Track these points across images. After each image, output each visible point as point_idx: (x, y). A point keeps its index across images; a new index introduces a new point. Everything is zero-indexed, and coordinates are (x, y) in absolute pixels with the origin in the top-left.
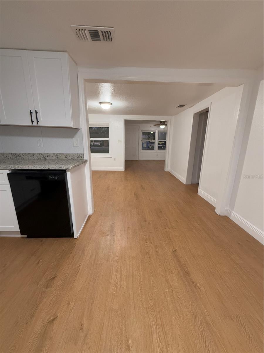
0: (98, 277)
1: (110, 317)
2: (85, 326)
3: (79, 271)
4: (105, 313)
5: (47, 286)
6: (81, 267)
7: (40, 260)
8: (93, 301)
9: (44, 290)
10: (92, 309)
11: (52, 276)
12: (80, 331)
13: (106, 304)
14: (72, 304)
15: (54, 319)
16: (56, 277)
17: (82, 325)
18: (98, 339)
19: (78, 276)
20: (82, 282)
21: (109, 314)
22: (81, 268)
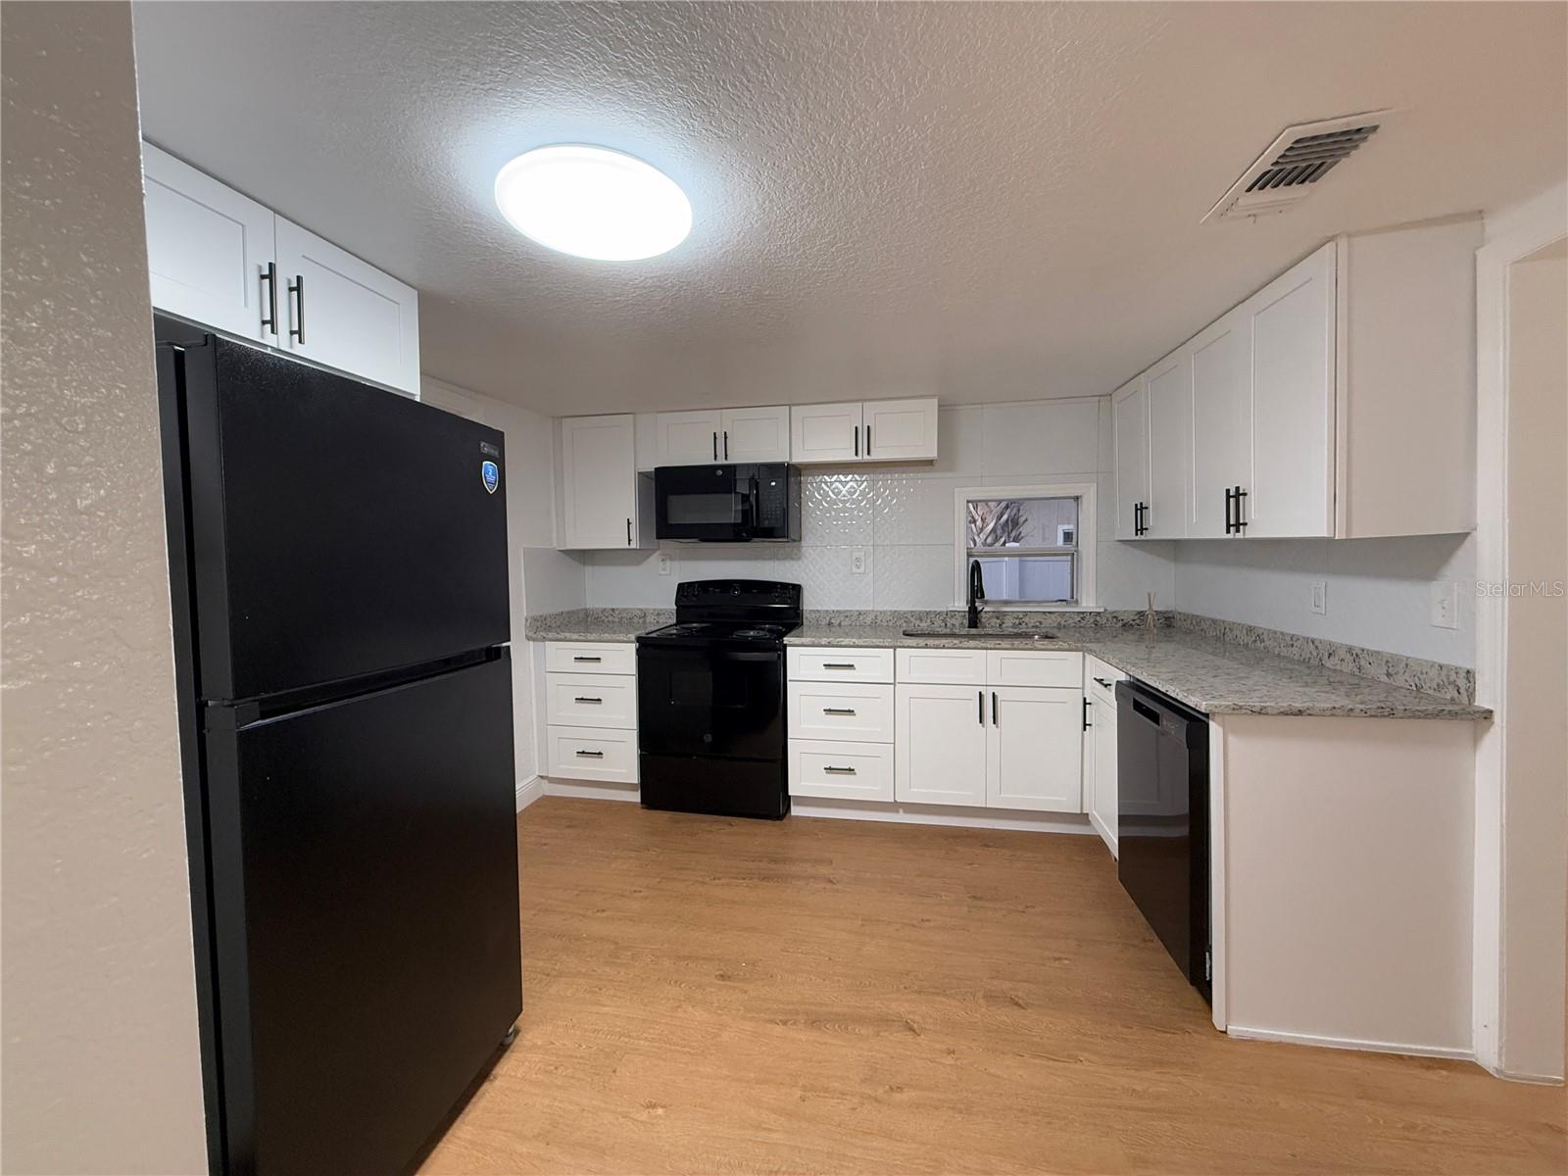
0: (1049, 1123)
1: (918, 1161)
2: (897, 1096)
3: (1057, 1063)
4: (929, 1147)
5: (991, 997)
6: (1078, 1066)
7: (1066, 959)
8: (961, 1112)
9: (980, 994)
10: (937, 1108)
11: (1023, 1000)
12: (887, 1087)
13: (955, 1149)
14: (949, 1060)
15: (914, 1031)
16: (1023, 1008)
17: (900, 1089)
18: (869, 1129)
19: (1037, 1061)
20: (1020, 1076)
21: (925, 1159)
22: (1072, 1066)
